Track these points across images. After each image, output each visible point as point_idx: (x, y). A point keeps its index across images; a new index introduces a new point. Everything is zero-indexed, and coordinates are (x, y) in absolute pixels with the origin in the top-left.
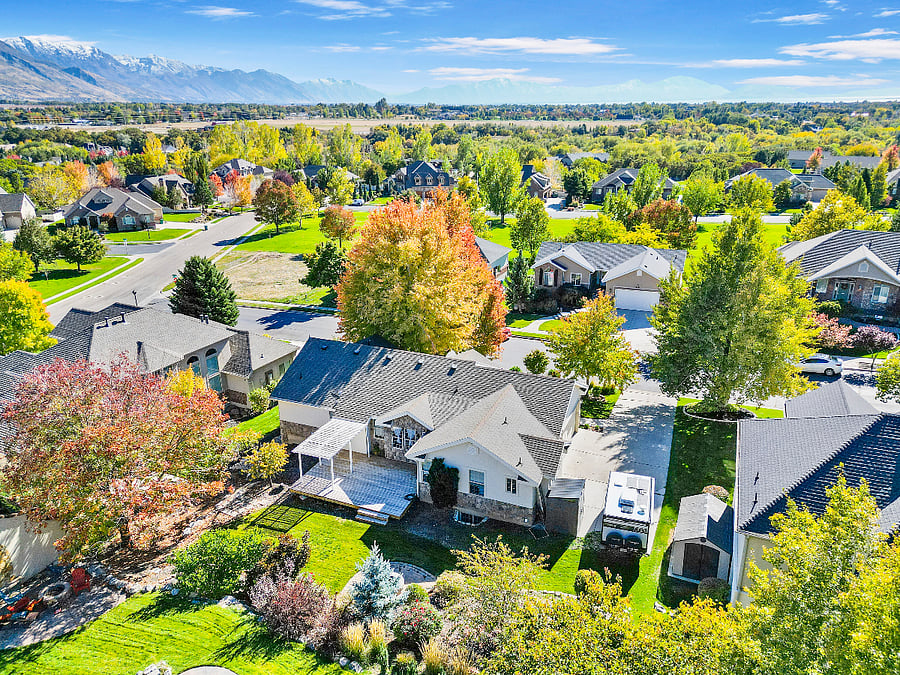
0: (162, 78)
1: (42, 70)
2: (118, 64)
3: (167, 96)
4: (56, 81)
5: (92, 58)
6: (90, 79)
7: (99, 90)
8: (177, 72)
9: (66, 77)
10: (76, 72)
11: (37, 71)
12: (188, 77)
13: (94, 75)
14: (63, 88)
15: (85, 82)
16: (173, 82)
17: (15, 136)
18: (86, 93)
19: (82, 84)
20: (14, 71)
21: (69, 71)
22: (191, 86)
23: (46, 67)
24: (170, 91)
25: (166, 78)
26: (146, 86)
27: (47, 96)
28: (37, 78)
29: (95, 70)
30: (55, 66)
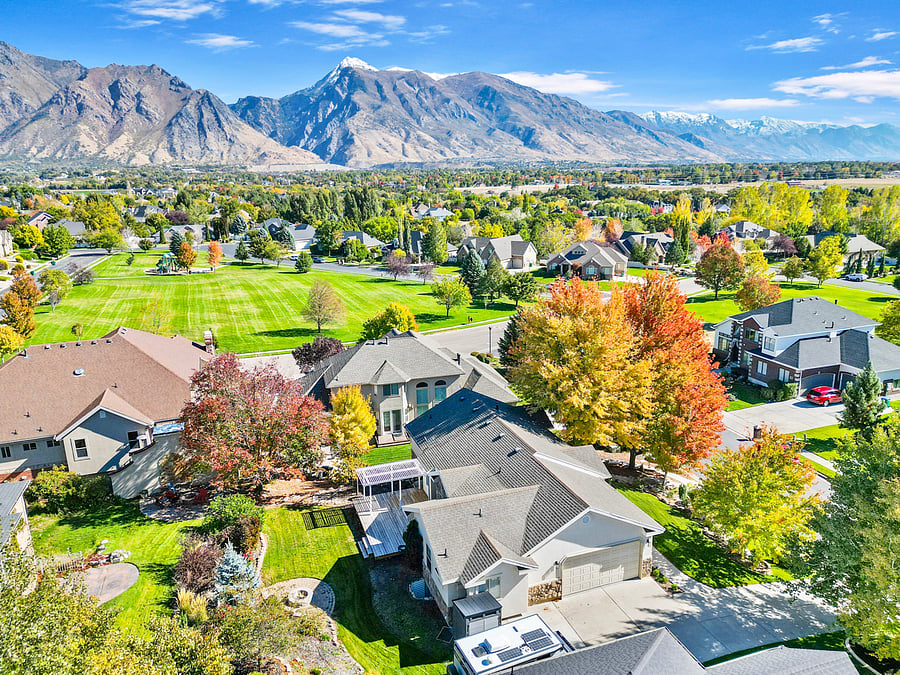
0: (767, 138)
1: (661, 137)
2: (729, 127)
3: (768, 156)
4: (670, 147)
5: (707, 124)
6: (699, 143)
7: (704, 152)
8: (785, 131)
9: (680, 142)
10: (688, 137)
11: (657, 138)
12: (796, 136)
13: (703, 139)
14: (674, 151)
15: (694, 146)
16: (780, 143)
17: (604, 193)
18: (693, 155)
19: (691, 148)
20: (640, 139)
21: (682, 137)
22: (796, 145)
23: (664, 133)
24: (774, 150)
25: (772, 139)
26: (751, 146)
27: (658, 159)
28: (656, 145)
29: (706, 134)
30: (672, 133)
